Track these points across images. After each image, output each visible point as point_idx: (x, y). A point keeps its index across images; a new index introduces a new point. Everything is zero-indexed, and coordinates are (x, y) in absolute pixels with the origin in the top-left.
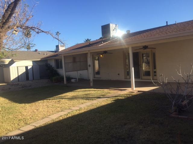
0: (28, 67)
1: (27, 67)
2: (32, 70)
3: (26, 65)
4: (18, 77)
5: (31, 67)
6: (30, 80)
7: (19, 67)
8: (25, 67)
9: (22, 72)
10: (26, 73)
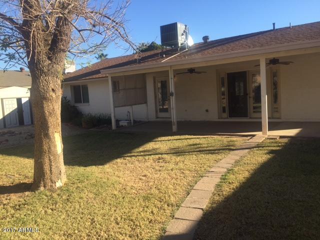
0: (22, 99)
1: (19, 100)
2: (29, 104)
3: (19, 96)
4: (4, 118)
5: (27, 99)
6: (26, 125)
7: (4, 100)
8: (16, 100)
9: (11, 110)
10: (18, 112)
